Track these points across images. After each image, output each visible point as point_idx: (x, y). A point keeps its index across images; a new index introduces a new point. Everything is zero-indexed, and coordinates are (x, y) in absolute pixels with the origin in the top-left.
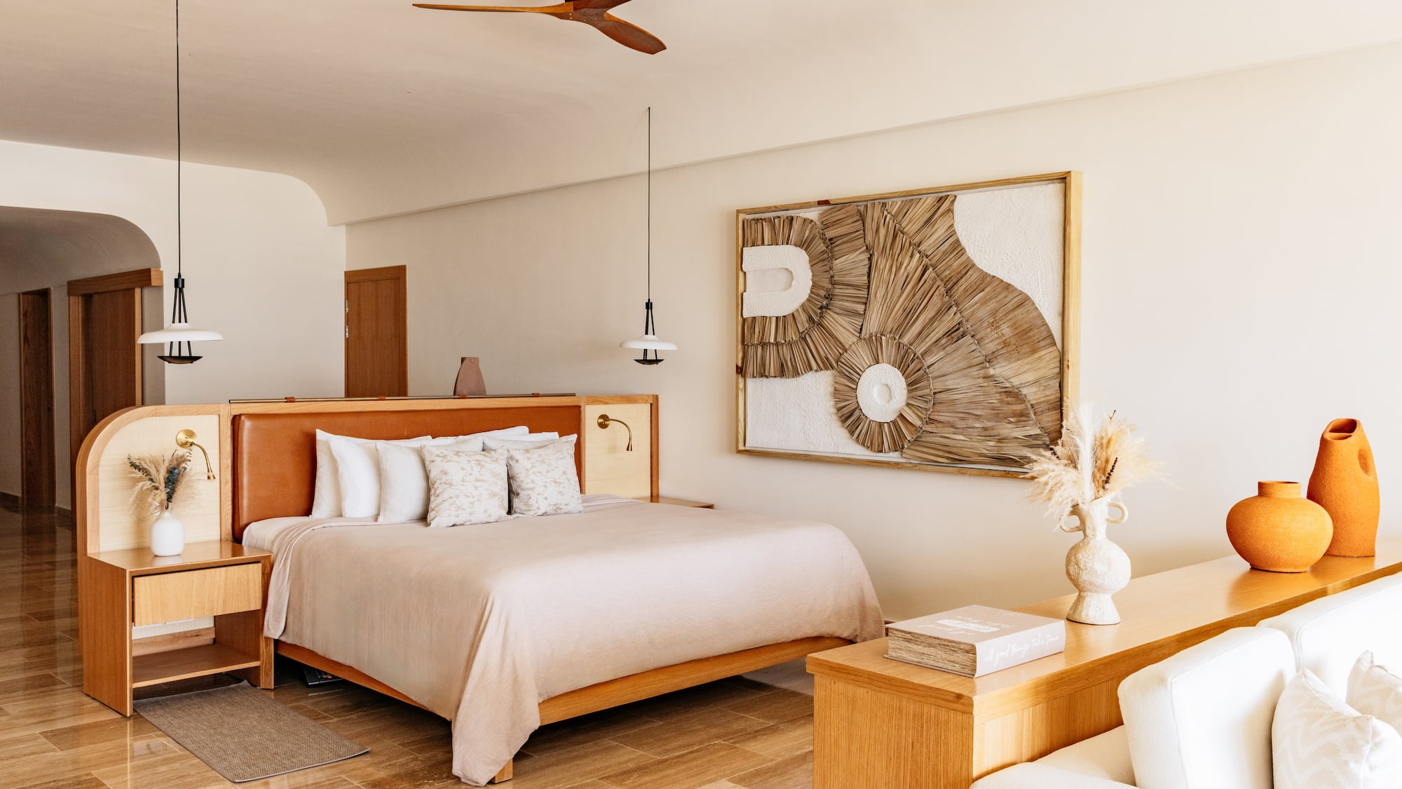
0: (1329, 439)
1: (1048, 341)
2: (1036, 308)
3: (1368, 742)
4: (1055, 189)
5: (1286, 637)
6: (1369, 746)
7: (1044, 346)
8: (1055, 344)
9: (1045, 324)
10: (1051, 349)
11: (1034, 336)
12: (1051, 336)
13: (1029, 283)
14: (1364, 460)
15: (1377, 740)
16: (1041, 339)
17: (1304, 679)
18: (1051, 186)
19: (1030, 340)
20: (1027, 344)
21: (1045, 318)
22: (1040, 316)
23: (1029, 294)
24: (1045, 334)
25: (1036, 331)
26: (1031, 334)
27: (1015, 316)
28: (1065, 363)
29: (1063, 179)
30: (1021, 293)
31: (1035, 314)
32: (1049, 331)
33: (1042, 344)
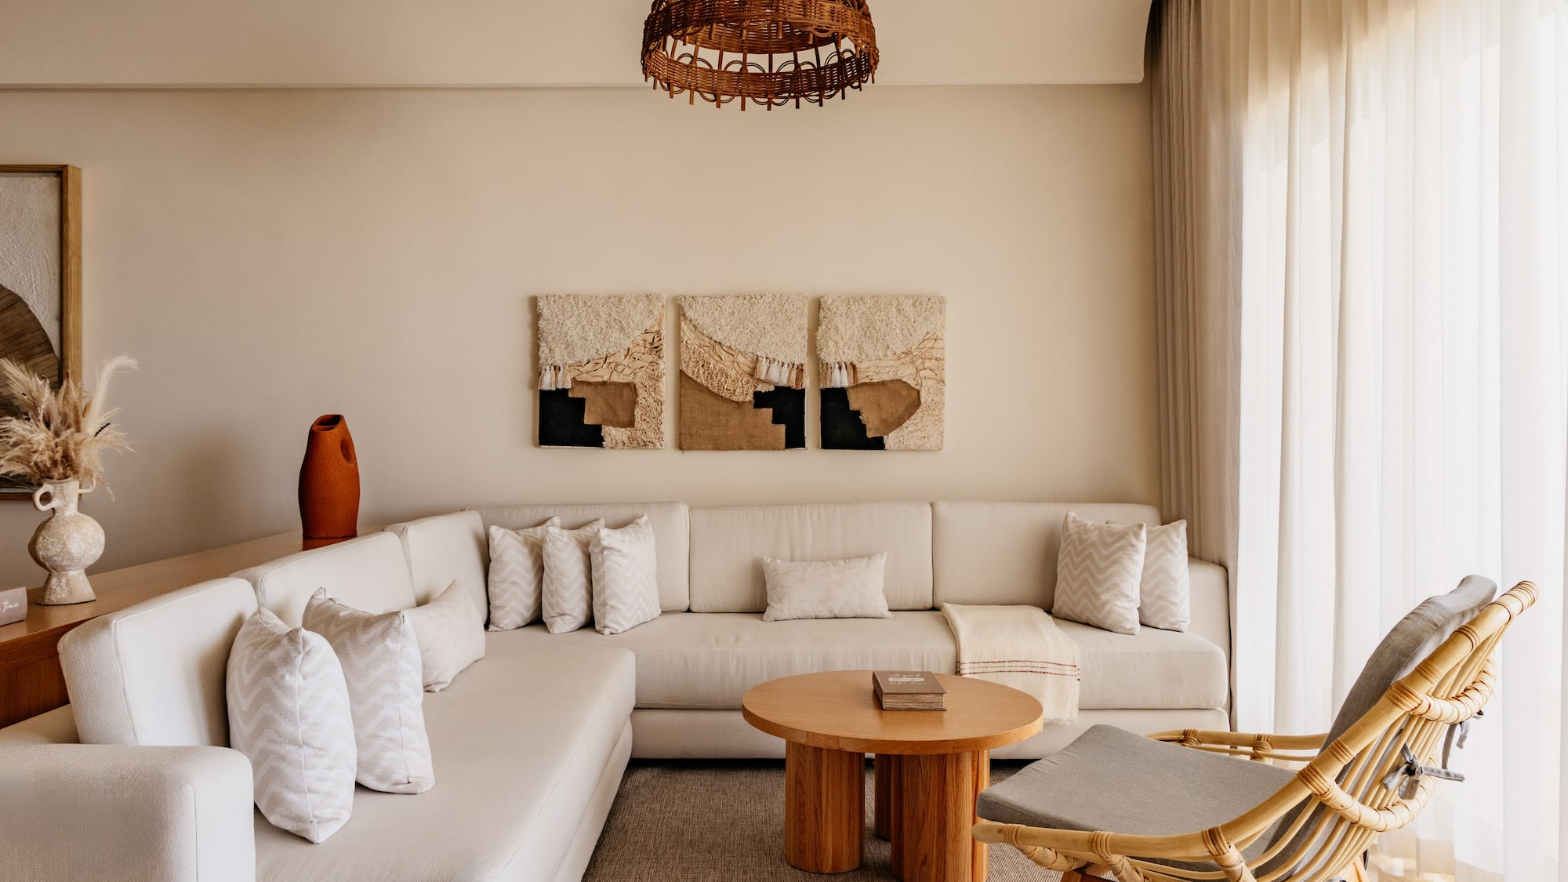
0: (316, 431)
1: (44, 347)
2: (30, 311)
3: (300, 653)
4: (47, 183)
5: (249, 585)
6: (301, 656)
7: (40, 353)
8: (51, 350)
9: (40, 328)
10: (47, 356)
11: (27, 341)
12: (47, 341)
13: (21, 283)
14: (347, 448)
15: (307, 649)
16: (35, 345)
17: (258, 615)
18: (44, 178)
19: (22, 346)
20: (19, 350)
21: (40, 322)
22: (34, 319)
23: (20, 295)
24: (40, 339)
25: (30, 336)
26: (23, 339)
27: (4, 318)
28: (64, 372)
29: (60, 173)
30: (11, 293)
31: (28, 317)
32: (45, 335)
33: (37, 350)
